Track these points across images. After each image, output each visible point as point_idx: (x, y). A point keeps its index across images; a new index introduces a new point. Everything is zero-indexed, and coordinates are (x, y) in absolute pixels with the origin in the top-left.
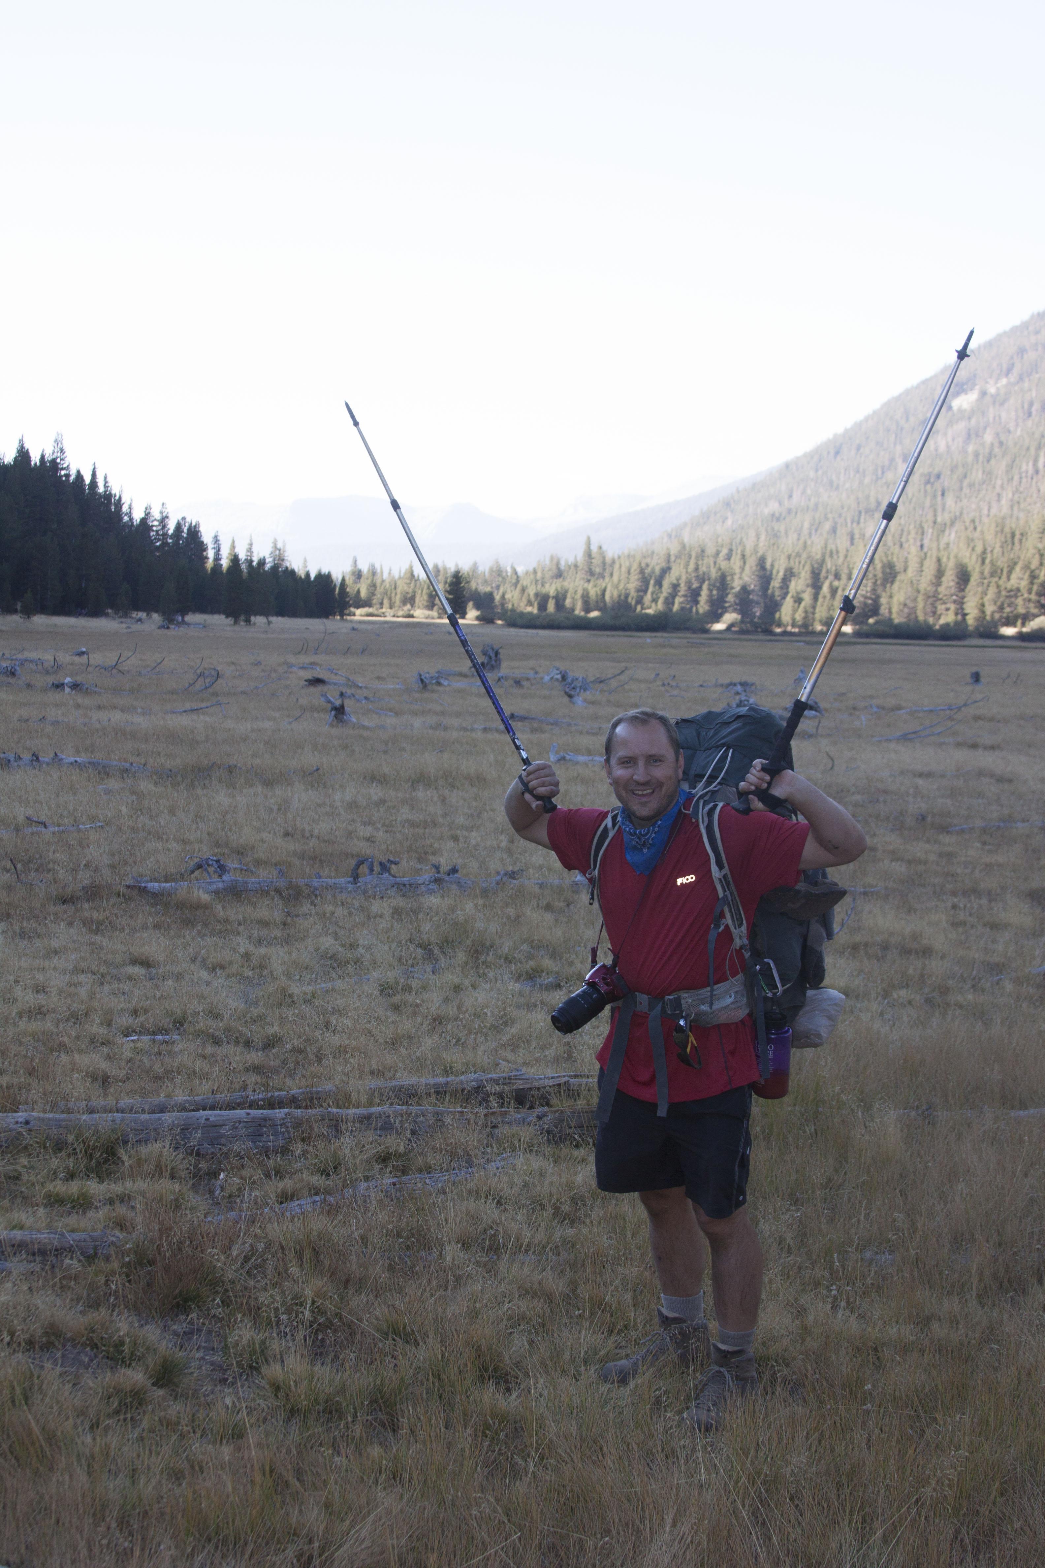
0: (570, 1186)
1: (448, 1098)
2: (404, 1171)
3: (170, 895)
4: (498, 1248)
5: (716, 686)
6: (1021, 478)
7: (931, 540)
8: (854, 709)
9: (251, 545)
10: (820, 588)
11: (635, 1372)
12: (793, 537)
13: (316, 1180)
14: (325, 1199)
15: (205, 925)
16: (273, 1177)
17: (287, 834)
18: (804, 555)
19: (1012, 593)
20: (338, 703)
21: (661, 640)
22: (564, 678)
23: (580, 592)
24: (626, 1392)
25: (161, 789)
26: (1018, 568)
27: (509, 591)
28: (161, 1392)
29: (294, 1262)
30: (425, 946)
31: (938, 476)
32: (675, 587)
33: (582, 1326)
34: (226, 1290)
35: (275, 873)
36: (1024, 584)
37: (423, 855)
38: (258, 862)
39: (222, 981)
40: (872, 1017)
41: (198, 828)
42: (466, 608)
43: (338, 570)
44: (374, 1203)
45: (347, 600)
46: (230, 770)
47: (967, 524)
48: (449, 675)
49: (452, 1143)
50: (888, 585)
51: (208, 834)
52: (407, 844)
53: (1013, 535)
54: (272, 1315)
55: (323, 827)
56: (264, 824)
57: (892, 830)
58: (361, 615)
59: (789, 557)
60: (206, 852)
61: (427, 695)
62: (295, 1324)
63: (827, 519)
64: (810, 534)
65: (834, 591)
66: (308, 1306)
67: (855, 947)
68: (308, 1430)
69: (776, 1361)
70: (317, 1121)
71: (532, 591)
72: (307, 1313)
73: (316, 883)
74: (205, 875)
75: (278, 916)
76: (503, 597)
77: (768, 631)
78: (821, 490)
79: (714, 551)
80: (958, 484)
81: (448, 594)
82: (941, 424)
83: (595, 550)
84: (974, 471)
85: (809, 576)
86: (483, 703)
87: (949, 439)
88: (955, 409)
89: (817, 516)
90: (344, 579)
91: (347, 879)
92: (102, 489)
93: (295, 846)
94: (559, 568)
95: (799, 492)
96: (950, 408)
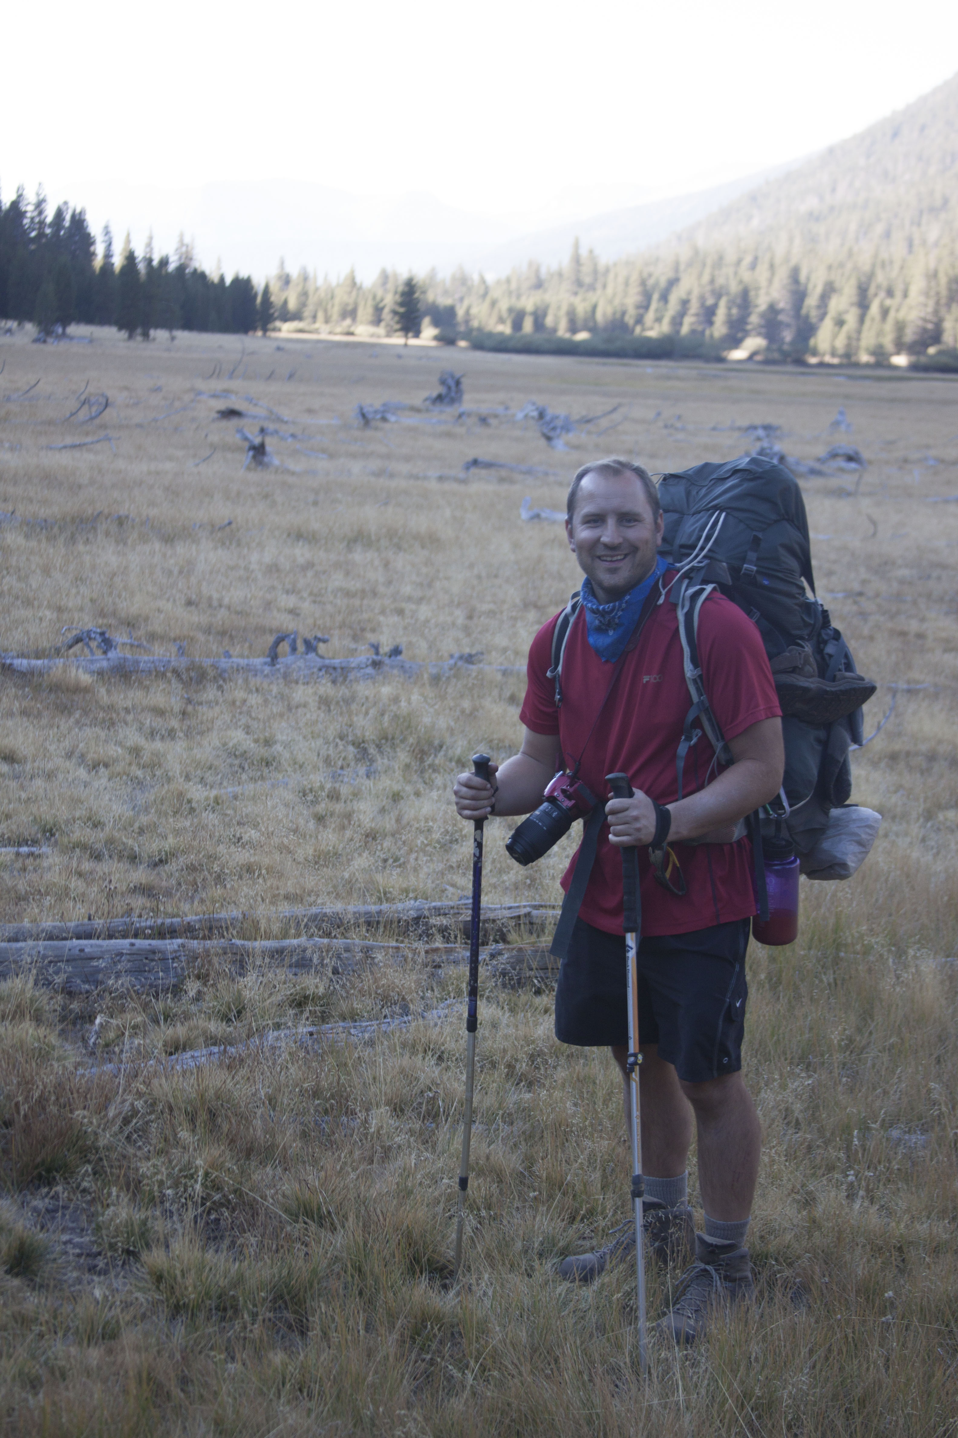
0: (528, 1041)
1: (381, 929)
2: (324, 1018)
3: (41, 674)
4: (437, 1115)
5: (733, 429)
8: (906, 461)
9: (151, 238)
10: (868, 307)
11: (602, 1269)
12: (835, 241)
13: (215, 1027)
14: (225, 1050)
15: (86, 712)
16: (162, 1022)
17: (189, 603)
18: (849, 266)
20: (257, 441)
21: (665, 370)
22: (541, 415)
23: (564, 308)
24: (589, 1293)
25: (33, 544)
27: (475, 304)
28: (16, 1282)
29: (185, 1124)
30: (360, 745)
32: (685, 303)
33: (537, 1211)
34: (101, 1159)
35: (174, 649)
37: (359, 632)
38: (152, 637)
39: (104, 781)
40: (911, 843)
41: (78, 593)
42: (419, 325)
43: (261, 273)
44: (285, 1056)
45: (272, 311)
46: (121, 521)
48: (396, 409)
49: (383, 985)
51: (91, 600)
52: (339, 618)
54: (156, 1188)
55: (236, 595)
56: (162, 590)
57: (947, 614)
58: (289, 332)
59: (830, 268)
60: (87, 622)
61: (369, 433)
62: (183, 1200)
63: (879, 219)
64: (857, 239)
65: (885, 312)
66: (200, 1179)
67: (894, 757)
68: (196, 1330)
69: (776, 1260)
70: (217, 954)
71: (504, 305)
72: (198, 1187)
73: (224, 663)
74: (86, 651)
75: (176, 703)
76: (467, 312)
77: (800, 362)
78: (874, 182)
79: (735, 258)
81: (398, 308)
83: (584, 255)
85: (853, 291)
86: (439, 444)
89: (867, 216)
90: (267, 286)
91: (263, 659)
93: (201, 618)
94: (538, 277)
95: (845, 184)
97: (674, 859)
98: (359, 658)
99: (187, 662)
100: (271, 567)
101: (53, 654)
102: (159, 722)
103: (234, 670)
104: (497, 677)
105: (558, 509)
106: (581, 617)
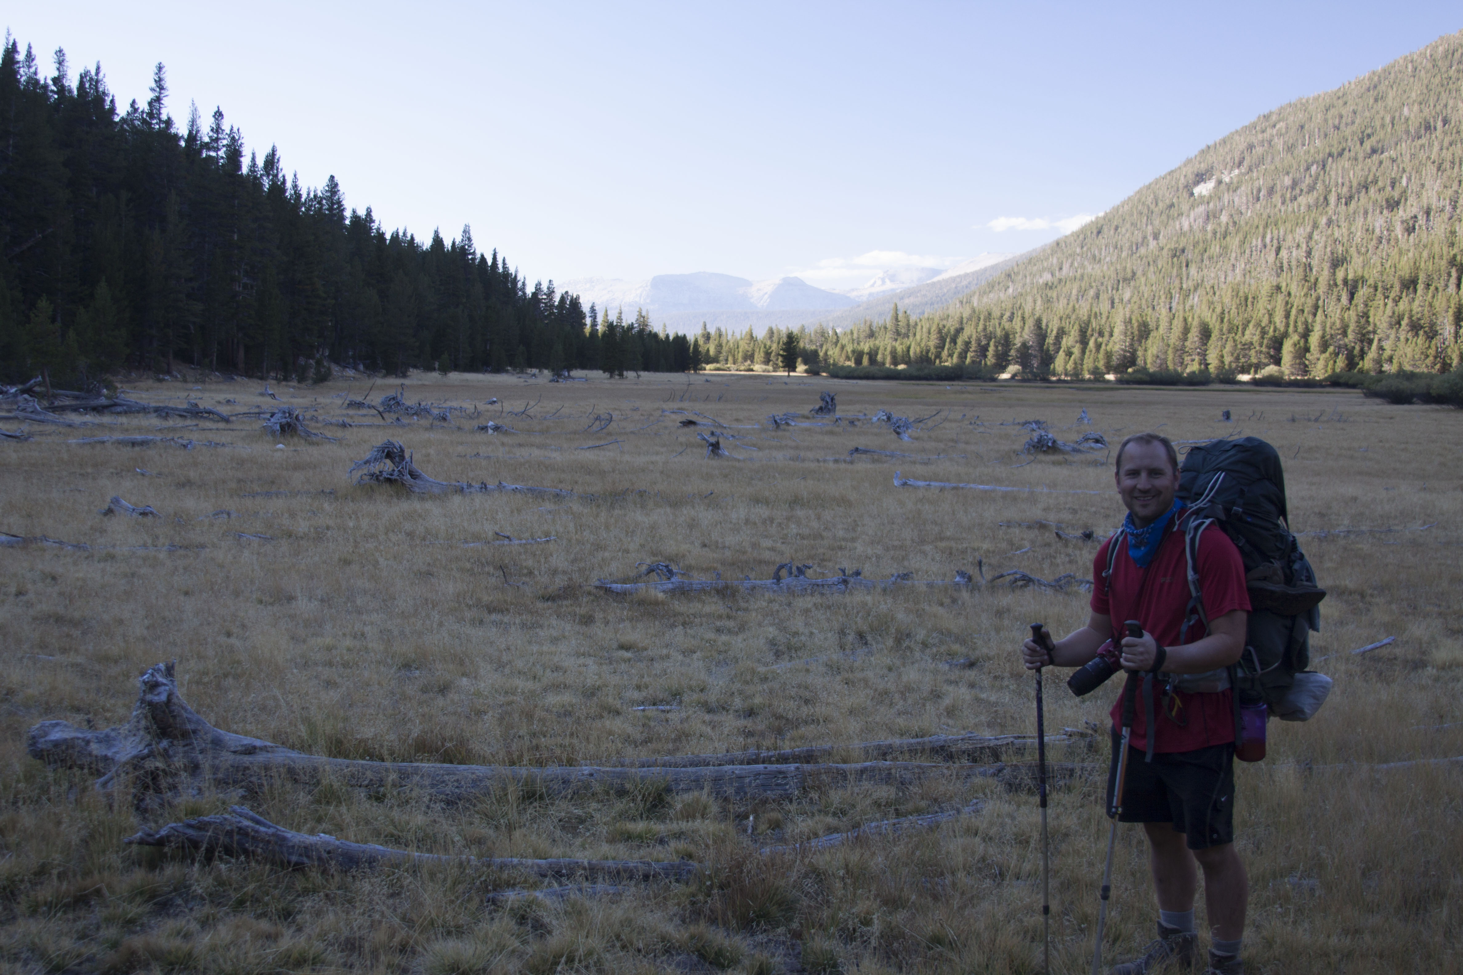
1: (920, 755)
2: (899, 814)
5: (1014, 424)
6: (1252, 251)
7: (1178, 303)
9: (621, 313)
10: (1087, 344)
12: (1063, 301)
13: (831, 821)
17: (705, 546)
18: (1074, 317)
19: (1246, 346)
20: (712, 440)
21: (959, 388)
22: (889, 419)
23: (889, 349)
25: (590, 510)
26: (1251, 325)
27: (830, 349)
30: (859, 634)
31: (1183, 251)
32: (967, 344)
35: (709, 576)
36: (1256, 338)
42: (795, 363)
43: (692, 333)
45: (699, 357)
46: (641, 494)
47: (1208, 290)
48: (794, 417)
50: (1143, 341)
51: (642, 545)
52: (806, 553)
53: (1246, 299)
58: (711, 370)
59: (1061, 319)
60: (652, 559)
61: (780, 433)
63: (1091, 287)
64: (1078, 300)
65: (1098, 346)
71: (849, 348)
73: (746, 584)
74: (658, 578)
75: (723, 611)
76: (826, 353)
77: (1046, 380)
78: (1086, 263)
79: (999, 314)
80: (1200, 257)
81: (781, 352)
82: (1185, 207)
83: (901, 315)
84: (1213, 246)
85: (1077, 333)
86: (827, 439)
87: (1192, 220)
88: (1196, 195)
89: (1083, 285)
90: (696, 341)
91: (771, 581)
92: (501, 270)
93: (715, 555)
94: (871, 330)
95: (1068, 265)
96: (1192, 194)
97: (1178, 702)
98: (833, 578)
99: (721, 584)
100: (747, 521)
101: (636, 580)
102: (718, 623)
103: (753, 588)
104: (924, 589)
105: (916, 478)
106: (1125, 538)
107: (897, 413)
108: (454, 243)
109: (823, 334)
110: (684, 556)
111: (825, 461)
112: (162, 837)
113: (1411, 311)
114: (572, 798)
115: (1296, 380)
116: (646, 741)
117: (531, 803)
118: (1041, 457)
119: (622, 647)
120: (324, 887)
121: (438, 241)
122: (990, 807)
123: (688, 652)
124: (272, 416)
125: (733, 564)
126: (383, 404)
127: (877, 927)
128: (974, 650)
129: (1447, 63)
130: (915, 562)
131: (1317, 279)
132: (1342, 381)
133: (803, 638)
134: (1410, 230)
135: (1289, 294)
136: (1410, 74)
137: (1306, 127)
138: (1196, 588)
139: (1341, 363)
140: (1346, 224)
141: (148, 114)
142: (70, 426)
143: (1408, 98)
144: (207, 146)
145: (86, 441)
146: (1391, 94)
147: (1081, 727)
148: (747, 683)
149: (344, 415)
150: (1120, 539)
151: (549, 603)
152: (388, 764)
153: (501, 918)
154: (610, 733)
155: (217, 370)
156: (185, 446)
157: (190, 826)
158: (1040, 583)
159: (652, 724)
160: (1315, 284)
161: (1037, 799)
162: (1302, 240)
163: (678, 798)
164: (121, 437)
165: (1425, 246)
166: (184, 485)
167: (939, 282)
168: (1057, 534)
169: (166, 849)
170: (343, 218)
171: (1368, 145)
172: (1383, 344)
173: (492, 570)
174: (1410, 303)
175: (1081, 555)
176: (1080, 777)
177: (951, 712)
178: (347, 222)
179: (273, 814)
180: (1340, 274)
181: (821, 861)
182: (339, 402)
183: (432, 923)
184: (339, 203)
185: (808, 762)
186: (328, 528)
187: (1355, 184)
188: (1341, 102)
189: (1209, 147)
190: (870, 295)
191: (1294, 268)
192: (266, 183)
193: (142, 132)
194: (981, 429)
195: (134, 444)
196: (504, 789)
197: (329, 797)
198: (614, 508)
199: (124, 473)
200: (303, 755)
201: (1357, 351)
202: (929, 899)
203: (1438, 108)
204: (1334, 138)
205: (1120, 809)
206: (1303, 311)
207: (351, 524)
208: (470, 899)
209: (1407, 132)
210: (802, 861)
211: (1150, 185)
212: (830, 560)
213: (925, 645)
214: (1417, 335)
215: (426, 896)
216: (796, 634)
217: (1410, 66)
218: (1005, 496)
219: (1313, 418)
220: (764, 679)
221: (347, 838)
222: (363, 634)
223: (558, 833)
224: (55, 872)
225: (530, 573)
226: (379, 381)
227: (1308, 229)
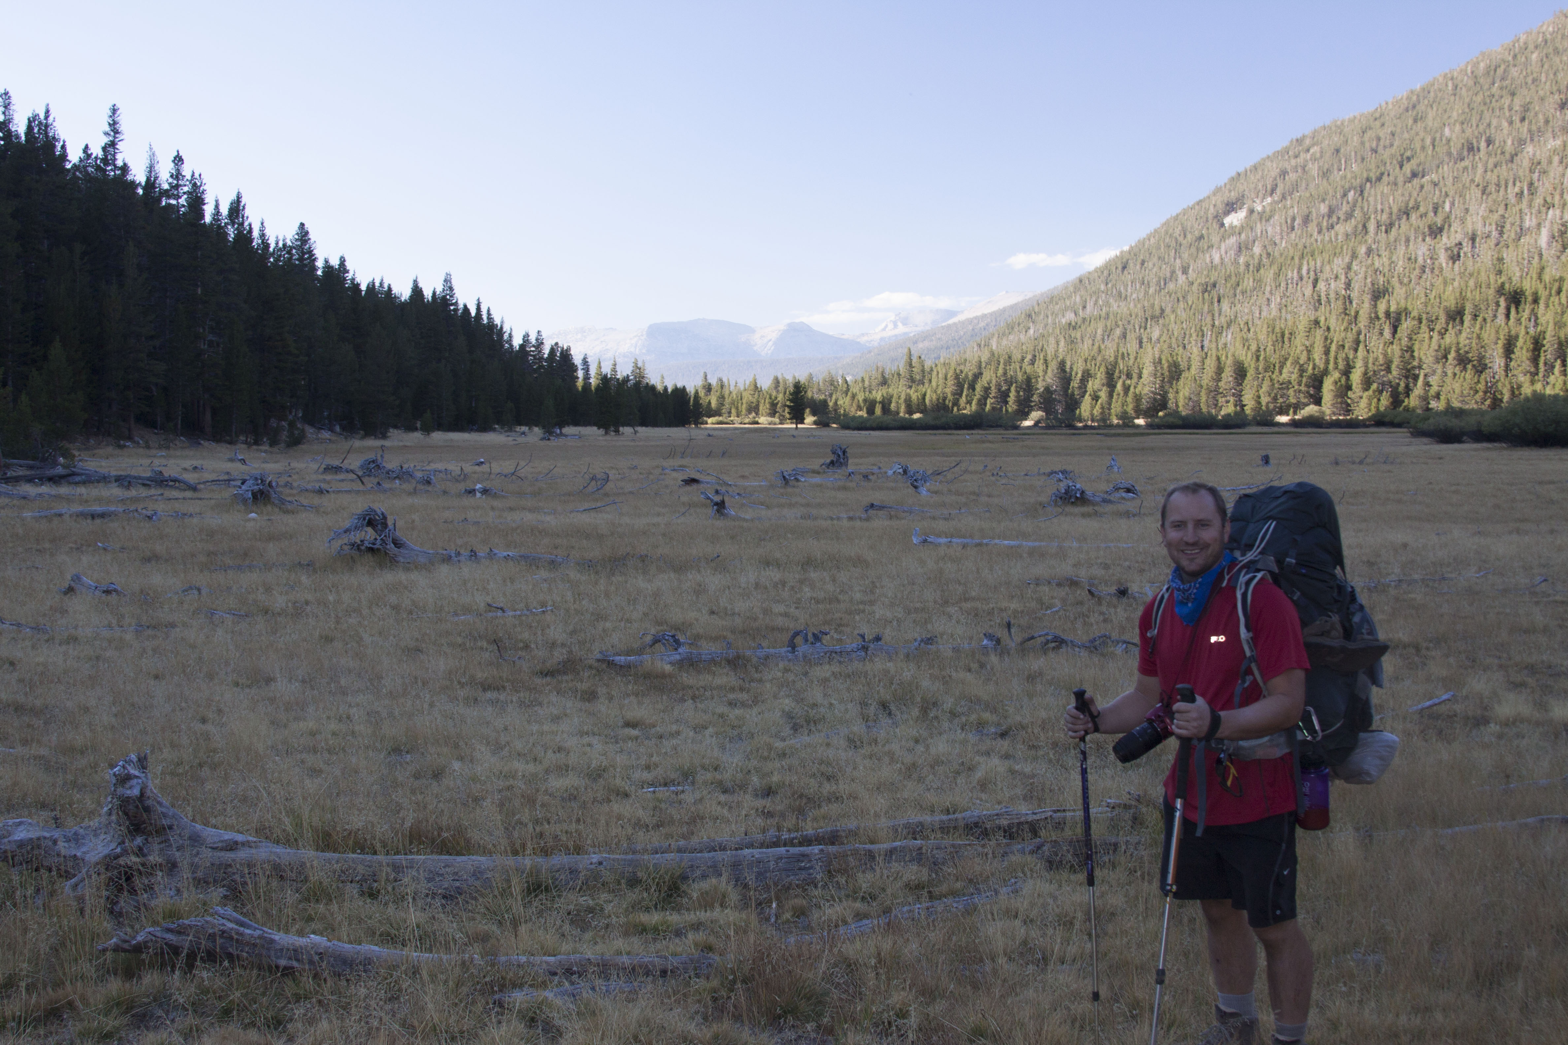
2: (931, 896)
3: (636, 667)
5: (1039, 474)
6: (1287, 284)
7: (1211, 341)
9: (615, 365)
10: (1115, 387)
12: (1088, 342)
17: (713, 613)
18: (1099, 358)
19: (1284, 386)
20: (717, 499)
21: (979, 437)
22: (906, 472)
23: (903, 397)
25: (588, 577)
26: (1288, 363)
27: (840, 398)
30: (883, 704)
31: (1214, 285)
32: (987, 390)
35: (719, 646)
36: (1294, 377)
42: (803, 414)
43: (692, 384)
45: (700, 410)
46: (643, 558)
47: (1242, 326)
48: (803, 472)
50: (1174, 382)
51: (646, 614)
53: (1283, 336)
58: (713, 424)
59: (1086, 360)
60: (656, 629)
61: (789, 490)
63: (1117, 326)
64: (1103, 340)
65: (1126, 389)
70: (849, 856)
71: (861, 397)
73: (757, 653)
74: (664, 649)
75: (735, 682)
76: (836, 403)
77: (1072, 427)
78: (1111, 300)
79: (1020, 357)
80: (1232, 292)
81: (788, 403)
82: (1215, 239)
83: (915, 360)
84: (1246, 279)
85: (1103, 376)
86: (841, 495)
87: (1223, 252)
88: (1226, 225)
89: (1109, 325)
90: (697, 393)
91: (785, 649)
92: (485, 321)
93: (724, 623)
94: (883, 377)
95: (1092, 303)
96: (1222, 225)
97: (1233, 771)
98: (852, 644)
99: (732, 654)
100: (757, 585)
101: (640, 651)
102: (732, 696)
103: (767, 657)
104: (950, 653)
105: (939, 536)
106: (1171, 595)
107: (916, 465)
108: (434, 293)
109: (832, 382)
110: (691, 625)
111: (838, 519)
112: (139, 943)
113: (1458, 343)
114: (581, 889)
115: (1338, 420)
116: (658, 826)
117: (536, 896)
118: (1070, 509)
119: (628, 724)
120: (317, 993)
121: (417, 292)
122: (1029, 887)
123: (699, 728)
124: (243, 483)
125: (744, 632)
126: (362, 467)
127: (913, 1020)
128: (1005, 718)
129: (1489, 80)
130: (939, 625)
131: (1357, 313)
132: (1387, 419)
133: (822, 710)
134: (1455, 258)
135: (1328, 329)
136: (1451, 92)
137: (1342, 150)
138: (1250, 648)
139: (1385, 401)
140: (1387, 253)
141: (102, 159)
142: (24, 498)
143: (1449, 117)
144: (166, 193)
145: (42, 514)
146: (1431, 114)
147: (1125, 799)
148: (766, 759)
149: (319, 481)
150: (1166, 596)
151: (548, 679)
152: (381, 857)
153: (509, 1021)
154: (619, 817)
155: (182, 435)
156: (150, 518)
157: (169, 930)
158: (1074, 645)
159: (663, 806)
160: (1356, 317)
161: (1082, 877)
162: (1340, 271)
163: (696, 886)
164: (81, 509)
165: (1471, 275)
166: (149, 560)
167: (955, 324)
168: (1089, 591)
169: (144, 956)
170: (315, 269)
171: (1408, 168)
172: (1430, 379)
173: (485, 644)
174: (1457, 335)
175: (1116, 613)
176: (1125, 852)
177: (983, 785)
178: (319, 273)
179: (259, 915)
180: (1382, 307)
181: (851, 950)
182: (314, 466)
183: (434, 1028)
184: (310, 252)
185: (833, 844)
186: (307, 603)
187: (1395, 210)
188: (1378, 123)
189: (1239, 174)
190: (882, 339)
191: (1333, 300)
192: (231, 232)
193: (96, 179)
194: (1004, 481)
195: (93, 517)
196: (508, 881)
197: (319, 894)
198: (613, 575)
199: (84, 548)
200: (289, 850)
201: (1401, 388)
202: (969, 987)
203: (1481, 128)
204: (1372, 162)
205: (1174, 887)
206: (1343, 346)
207: (331, 598)
208: (474, 1002)
209: (1449, 154)
210: (830, 951)
211: (1177, 216)
212: (847, 625)
213: (953, 714)
214: (1465, 369)
215: (427, 999)
216: (814, 705)
217: (1450, 84)
218: (1031, 553)
219: (1357, 460)
220: (783, 755)
221: (339, 940)
222: (348, 717)
223: (567, 927)
224: (23, 984)
225: (527, 647)
226: (357, 443)
227: (1347, 260)
